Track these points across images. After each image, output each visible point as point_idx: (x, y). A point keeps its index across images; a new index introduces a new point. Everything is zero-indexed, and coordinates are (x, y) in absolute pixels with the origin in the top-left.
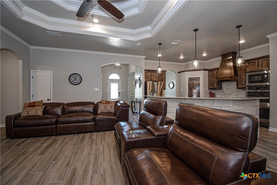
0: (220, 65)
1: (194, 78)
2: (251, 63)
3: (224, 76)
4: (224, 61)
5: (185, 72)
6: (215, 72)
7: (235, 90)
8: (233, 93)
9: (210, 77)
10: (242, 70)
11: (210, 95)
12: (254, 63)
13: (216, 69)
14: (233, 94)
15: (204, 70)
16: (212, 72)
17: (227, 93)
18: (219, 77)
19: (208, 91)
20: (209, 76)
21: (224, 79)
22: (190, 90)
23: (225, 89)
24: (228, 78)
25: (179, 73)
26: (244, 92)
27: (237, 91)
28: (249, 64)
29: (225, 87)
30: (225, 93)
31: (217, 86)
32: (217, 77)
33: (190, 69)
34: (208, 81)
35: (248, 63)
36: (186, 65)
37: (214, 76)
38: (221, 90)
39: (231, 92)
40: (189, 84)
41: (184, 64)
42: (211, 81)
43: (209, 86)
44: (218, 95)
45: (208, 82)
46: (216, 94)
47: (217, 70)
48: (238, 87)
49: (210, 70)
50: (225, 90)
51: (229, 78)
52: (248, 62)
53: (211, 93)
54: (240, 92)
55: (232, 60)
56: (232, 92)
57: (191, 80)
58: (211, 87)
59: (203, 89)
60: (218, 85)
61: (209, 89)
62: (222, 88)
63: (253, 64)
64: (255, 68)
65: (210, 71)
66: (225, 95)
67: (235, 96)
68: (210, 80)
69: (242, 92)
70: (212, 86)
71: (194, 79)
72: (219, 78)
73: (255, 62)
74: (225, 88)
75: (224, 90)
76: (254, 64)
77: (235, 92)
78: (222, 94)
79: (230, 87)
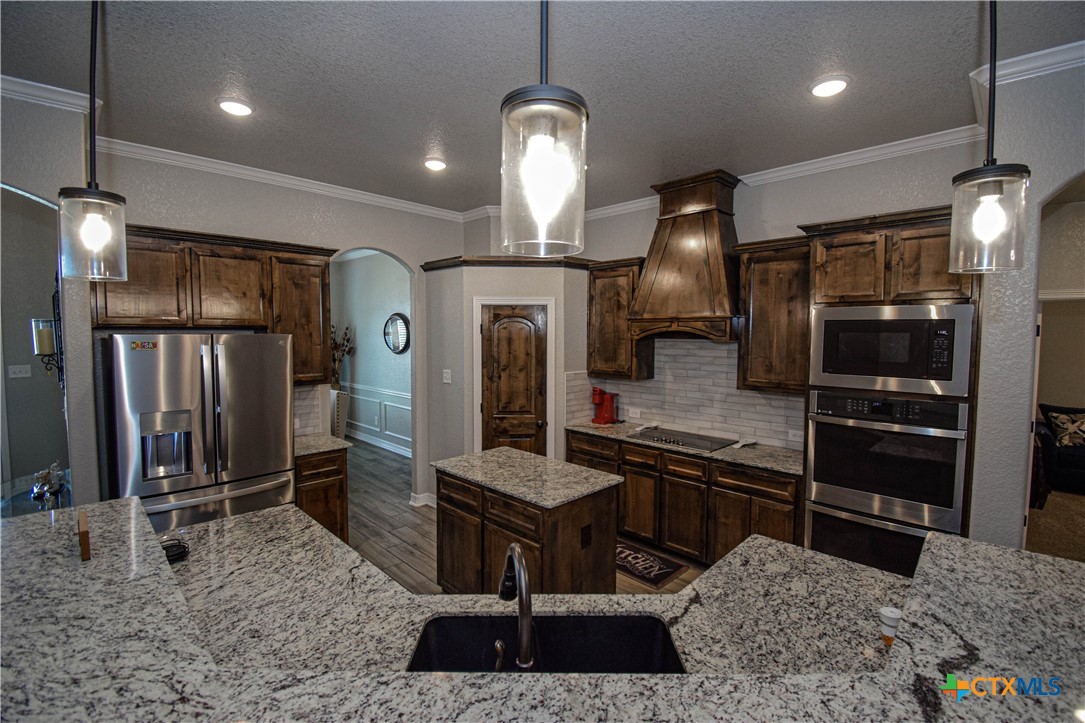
0: (654, 242)
1: (513, 307)
2: (843, 249)
3: (671, 313)
4: (671, 222)
5: (465, 269)
6: (622, 281)
7: (721, 390)
8: (707, 403)
9: (598, 307)
10: (772, 281)
11: (593, 406)
12: (862, 250)
13: (627, 263)
14: (709, 410)
15: (571, 263)
16: (606, 280)
17: (677, 400)
18: (644, 312)
19: (586, 385)
20: (591, 299)
21: (674, 327)
22: (491, 379)
23: (670, 378)
24: (694, 324)
25: (429, 267)
26: (764, 401)
27: (728, 395)
28: (833, 251)
29: (667, 366)
30: (668, 398)
31: (635, 359)
32: (636, 313)
33: (492, 255)
34: (589, 332)
35: (829, 247)
36: (469, 226)
37: (619, 306)
38: (649, 384)
39: (698, 395)
40: (487, 340)
41: (459, 217)
42: (601, 330)
43: (590, 355)
44: (632, 404)
45: (588, 337)
46: (624, 400)
47: (636, 269)
48: (745, 379)
49: (597, 270)
50: (668, 386)
51: (699, 325)
52: (828, 240)
53: (602, 393)
55: (716, 219)
56: (706, 395)
57: (497, 317)
58: (601, 366)
59: (563, 376)
60: (636, 357)
61: (593, 374)
62: (656, 371)
63: (856, 254)
64: (867, 279)
65: (599, 274)
66: (671, 412)
67: (720, 419)
68: (597, 324)
69: (757, 401)
70: (607, 360)
71: (517, 311)
72: (646, 316)
73: (872, 243)
74: (668, 372)
75: (664, 382)
76: (866, 255)
77: (718, 397)
78: (654, 406)
79: (694, 369)
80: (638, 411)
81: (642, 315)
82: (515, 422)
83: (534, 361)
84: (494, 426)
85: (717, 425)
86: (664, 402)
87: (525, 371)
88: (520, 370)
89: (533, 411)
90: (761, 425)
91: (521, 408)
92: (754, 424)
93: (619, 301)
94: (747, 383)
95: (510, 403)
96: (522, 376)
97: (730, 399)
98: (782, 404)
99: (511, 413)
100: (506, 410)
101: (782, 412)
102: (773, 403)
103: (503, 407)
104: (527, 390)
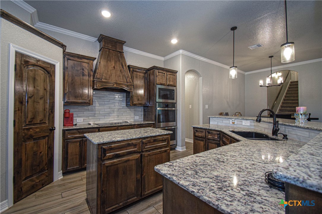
0: (102, 54)
1: (37, 60)
3: (114, 81)
6: (85, 65)
8: (112, 112)
10: (138, 77)
14: (113, 114)
17: (101, 113)
20: (65, 68)
21: (115, 86)
23: (97, 105)
26: (129, 110)
30: (97, 112)
32: (98, 79)
37: (83, 74)
39: (109, 110)
42: (72, 83)
43: (65, 94)
50: (97, 108)
51: (124, 86)
52: (158, 70)
54: (124, 110)
56: (112, 110)
57: (26, 64)
58: (72, 99)
59: (62, 103)
61: (66, 103)
63: (162, 75)
65: (71, 58)
66: (98, 117)
67: (116, 116)
68: (70, 80)
69: (127, 110)
71: (40, 63)
73: (165, 73)
74: (97, 103)
76: (164, 76)
78: (91, 116)
79: (108, 102)
80: (82, 119)
81: (102, 80)
82: (38, 130)
83: (48, 93)
84: (23, 135)
85: (116, 119)
86: (95, 114)
87: (43, 99)
88: (41, 98)
89: (47, 122)
90: (128, 116)
91: (40, 121)
92: (126, 116)
93: (83, 72)
94: (133, 104)
95: (34, 118)
96: (41, 102)
97: (119, 110)
98: (133, 110)
99: (34, 124)
100: (31, 123)
101: (133, 112)
102: (131, 110)
103: (30, 122)
104: (44, 110)
